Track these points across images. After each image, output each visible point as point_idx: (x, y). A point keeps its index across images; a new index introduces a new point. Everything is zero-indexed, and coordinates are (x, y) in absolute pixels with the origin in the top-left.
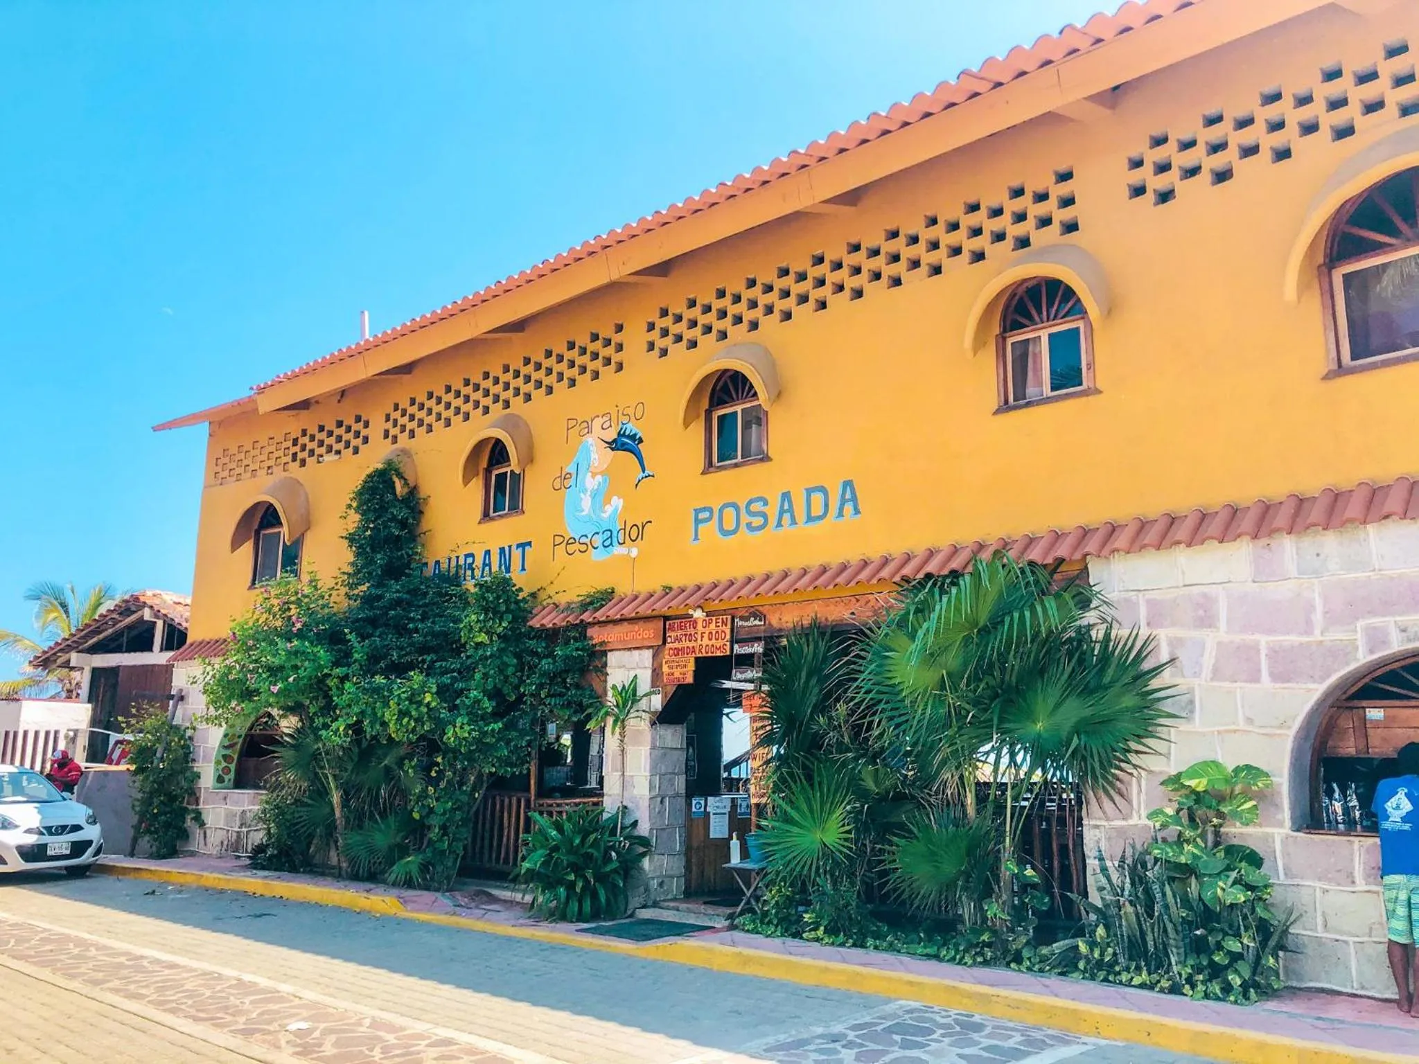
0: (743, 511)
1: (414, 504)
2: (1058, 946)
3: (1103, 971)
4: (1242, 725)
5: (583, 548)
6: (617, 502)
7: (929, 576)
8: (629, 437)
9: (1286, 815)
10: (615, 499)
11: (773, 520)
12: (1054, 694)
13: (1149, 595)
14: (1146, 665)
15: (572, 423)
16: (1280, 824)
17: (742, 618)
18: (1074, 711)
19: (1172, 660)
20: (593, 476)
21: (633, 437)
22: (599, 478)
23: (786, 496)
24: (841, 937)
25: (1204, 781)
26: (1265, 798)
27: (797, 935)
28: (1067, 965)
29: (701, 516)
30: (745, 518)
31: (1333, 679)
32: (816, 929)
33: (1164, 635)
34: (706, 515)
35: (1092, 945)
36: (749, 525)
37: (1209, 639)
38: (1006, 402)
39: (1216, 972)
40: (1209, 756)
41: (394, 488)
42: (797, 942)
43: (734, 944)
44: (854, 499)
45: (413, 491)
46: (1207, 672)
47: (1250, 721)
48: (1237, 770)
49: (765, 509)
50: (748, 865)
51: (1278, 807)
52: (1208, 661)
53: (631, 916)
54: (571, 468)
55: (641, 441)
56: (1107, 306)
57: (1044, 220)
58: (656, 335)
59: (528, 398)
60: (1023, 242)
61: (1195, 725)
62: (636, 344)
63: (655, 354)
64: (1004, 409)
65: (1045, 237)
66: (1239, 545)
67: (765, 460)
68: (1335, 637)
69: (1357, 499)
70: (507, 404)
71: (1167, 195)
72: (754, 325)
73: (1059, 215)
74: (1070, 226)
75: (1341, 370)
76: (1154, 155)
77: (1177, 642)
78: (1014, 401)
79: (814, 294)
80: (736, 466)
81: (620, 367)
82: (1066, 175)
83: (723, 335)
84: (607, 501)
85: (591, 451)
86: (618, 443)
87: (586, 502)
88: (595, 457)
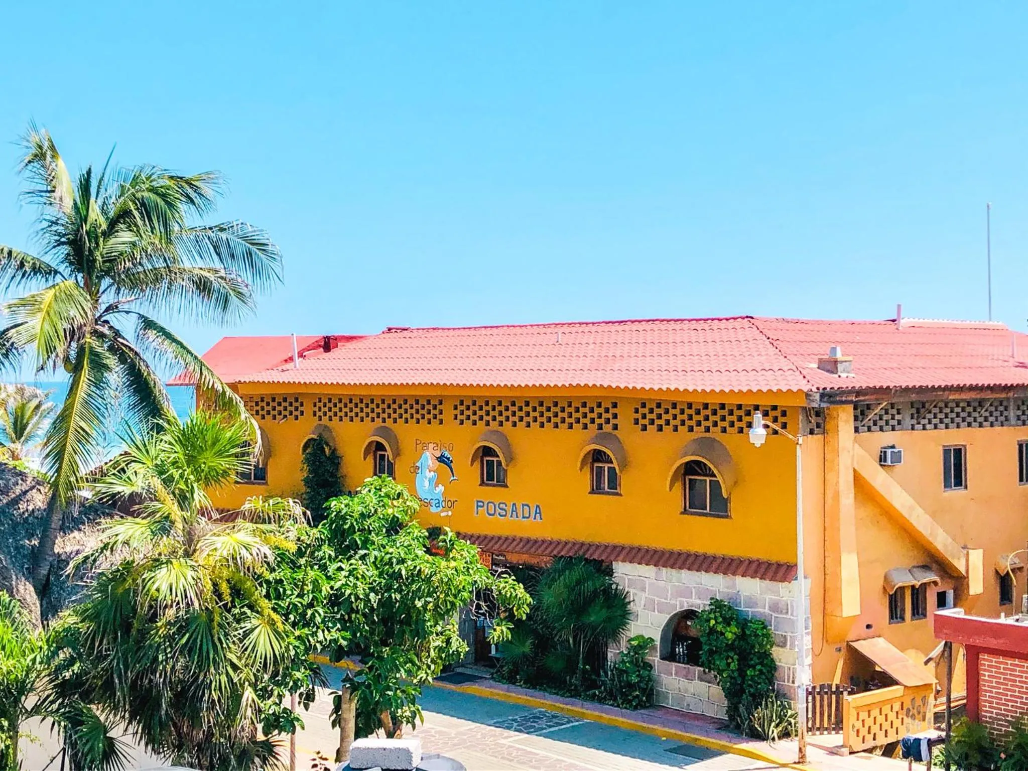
0: (497, 506)
1: (335, 460)
2: (591, 692)
3: (601, 701)
4: (650, 625)
5: (426, 504)
6: (441, 488)
7: (562, 556)
8: (446, 458)
9: (658, 654)
10: (440, 485)
11: (509, 515)
12: (597, 608)
13: (629, 577)
14: (627, 600)
15: (418, 442)
16: (657, 657)
17: (497, 555)
18: (604, 613)
19: (634, 600)
20: (430, 471)
21: (448, 459)
22: (432, 473)
23: (514, 504)
24: (529, 685)
25: (637, 642)
26: (654, 648)
27: (514, 683)
28: (593, 698)
29: (479, 504)
30: (498, 511)
31: (672, 614)
32: (520, 682)
33: (632, 591)
34: (482, 504)
35: (600, 692)
36: (499, 514)
37: (644, 595)
38: (593, 490)
39: (630, 702)
40: (641, 633)
41: (324, 452)
42: (513, 687)
43: (491, 687)
44: (540, 513)
45: (334, 451)
46: (642, 607)
47: (652, 624)
48: (648, 638)
49: (506, 508)
50: (498, 656)
51: (657, 651)
52: (643, 603)
53: (453, 671)
54: (418, 464)
55: (452, 462)
56: (624, 464)
57: (608, 421)
58: (458, 412)
59: (395, 421)
60: (600, 427)
61: (639, 623)
62: (448, 413)
63: (458, 421)
64: (592, 492)
65: (607, 428)
66: (652, 567)
67: (506, 486)
68: (673, 602)
69: (683, 557)
70: (384, 421)
71: (644, 428)
72: (501, 424)
73: (613, 421)
74: (616, 427)
75: (685, 512)
76: (641, 410)
77: (635, 594)
78: (596, 489)
79: (526, 419)
80: (494, 486)
81: (441, 422)
82: (615, 405)
83: (488, 424)
84: (437, 486)
85: (428, 459)
86: (441, 459)
87: (427, 483)
88: (430, 462)
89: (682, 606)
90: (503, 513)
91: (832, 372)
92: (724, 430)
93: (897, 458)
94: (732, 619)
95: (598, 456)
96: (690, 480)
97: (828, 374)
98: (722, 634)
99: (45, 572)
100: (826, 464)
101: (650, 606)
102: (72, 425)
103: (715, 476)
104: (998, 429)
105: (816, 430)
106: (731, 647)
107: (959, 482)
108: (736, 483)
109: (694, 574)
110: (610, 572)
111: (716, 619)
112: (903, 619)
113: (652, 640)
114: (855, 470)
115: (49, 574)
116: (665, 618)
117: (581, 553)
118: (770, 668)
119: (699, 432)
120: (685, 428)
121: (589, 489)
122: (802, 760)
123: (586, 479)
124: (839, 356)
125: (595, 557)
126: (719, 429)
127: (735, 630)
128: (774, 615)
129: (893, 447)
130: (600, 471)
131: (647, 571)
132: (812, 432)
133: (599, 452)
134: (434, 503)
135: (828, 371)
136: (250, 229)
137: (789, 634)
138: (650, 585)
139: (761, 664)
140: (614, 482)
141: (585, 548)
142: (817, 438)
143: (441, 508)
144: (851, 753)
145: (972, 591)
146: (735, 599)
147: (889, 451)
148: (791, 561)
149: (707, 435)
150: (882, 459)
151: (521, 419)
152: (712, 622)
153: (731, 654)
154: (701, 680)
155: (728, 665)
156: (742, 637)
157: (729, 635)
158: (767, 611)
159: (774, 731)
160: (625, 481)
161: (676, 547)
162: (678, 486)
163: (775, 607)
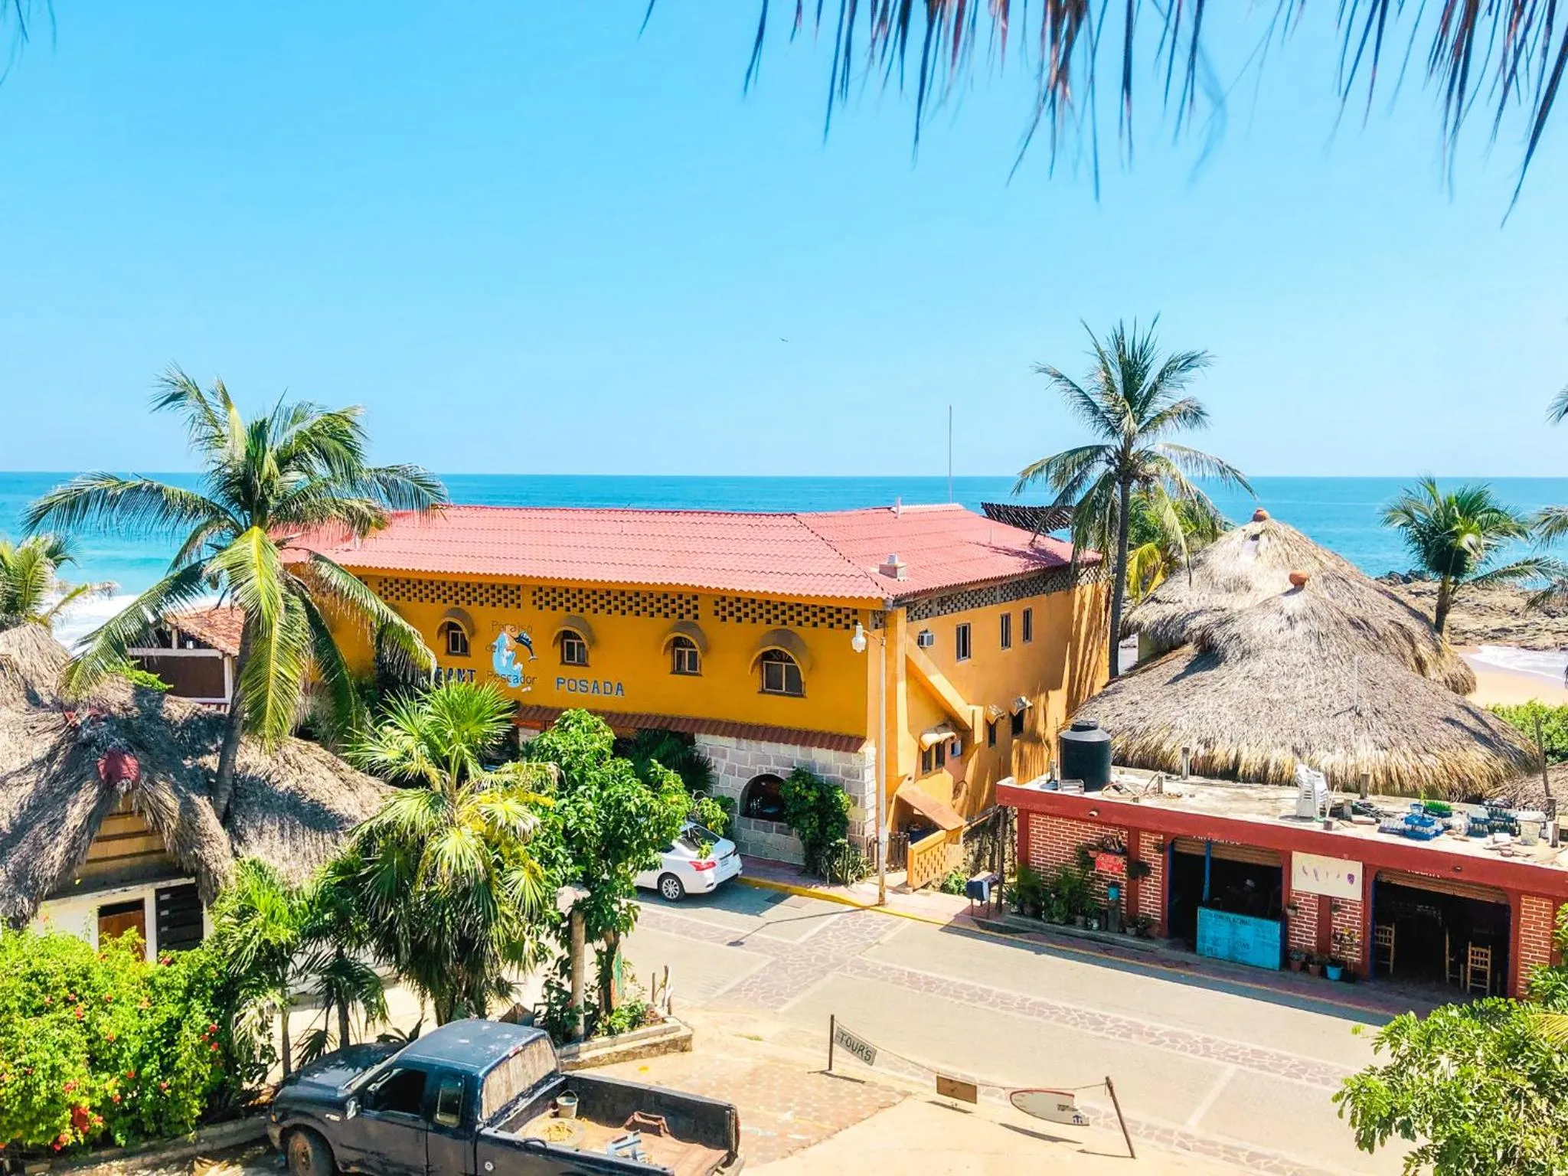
0: (578, 683)
4: (731, 787)
5: (504, 680)
6: (519, 666)
7: (647, 728)
8: (524, 639)
9: (738, 811)
10: (519, 663)
11: (590, 691)
13: (711, 746)
15: (495, 623)
19: (715, 766)
20: (507, 651)
21: (527, 640)
22: (510, 652)
23: (595, 682)
29: (560, 681)
30: (580, 687)
31: (752, 777)
34: (562, 681)
36: (581, 690)
37: (725, 762)
38: (674, 670)
40: (724, 792)
44: (622, 689)
46: (723, 772)
47: (733, 786)
49: (587, 685)
52: (724, 768)
54: (495, 643)
55: (530, 642)
56: (706, 650)
57: (688, 611)
58: (536, 598)
59: (469, 603)
60: (681, 616)
61: (720, 785)
62: (526, 599)
63: (537, 606)
64: (673, 672)
65: (688, 618)
66: (734, 739)
67: (587, 665)
68: (753, 767)
69: (762, 730)
70: (457, 602)
71: (724, 619)
72: (582, 610)
73: (693, 612)
74: (696, 617)
75: (763, 691)
76: (722, 604)
77: (716, 762)
78: (678, 670)
79: (607, 607)
80: (574, 664)
81: (519, 606)
82: (695, 598)
83: (568, 609)
84: (515, 663)
85: (506, 639)
86: (519, 640)
87: (504, 661)
88: (507, 642)
89: (761, 770)
90: (585, 689)
91: (892, 577)
92: (800, 624)
93: (931, 641)
94: (811, 784)
95: (678, 642)
96: (767, 665)
97: (889, 579)
98: (805, 798)
99: (225, 802)
100: (890, 654)
101: (730, 770)
102: (272, 671)
103: (792, 662)
104: (989, 607)
105: (880, 625)
106: (812, 809)
107: (964, 654)
108: (811, 669)
109: (774, 744)
110: (692, 742)
111: (800, 786)
112: (930, 769)
113: (732, 800)
114: (907, 657)
115: (228, 805)
116: (745, 781)
117: (664, 725)
118: (842, 823)
119: (776, 625)
120: (763, 621)
121: (670, 670)
122: (882, 902)
123: (667, 662)
124: (898, 563)
125: (679, 729)
126: (795, 622)
127: (815, 793)
128: (847, 779)
129: (926, 631)
130: (681, 655)
131: (728, 743)
132: (876, 627)
133: (680, 638)
134: (511, 679)
135: (889, 575)
136: (423, 472)
137: (860, 795)
138: (732, 753)
139: (837, 821)
140: (693, 665)
141: (667, 721)
142: (880, 631)
143: (519, 684)
144: (914, 890)
145: (976, 742)
146: (811, 766)
147: (926, 636)
148: (861, 734)
149: (784, 627)
150: (920, 642)
151: (602, 606)
152: (798, 788)
153: (813, 814)
154: (777, 832)
155: (811, 823)
156: (821, 799)
157: (811, 799)
158: (840, 775)
159: (851, 877)
160: (705, 664)
161: (755, 720)
162: (757, 670)
163: (847, 773)
